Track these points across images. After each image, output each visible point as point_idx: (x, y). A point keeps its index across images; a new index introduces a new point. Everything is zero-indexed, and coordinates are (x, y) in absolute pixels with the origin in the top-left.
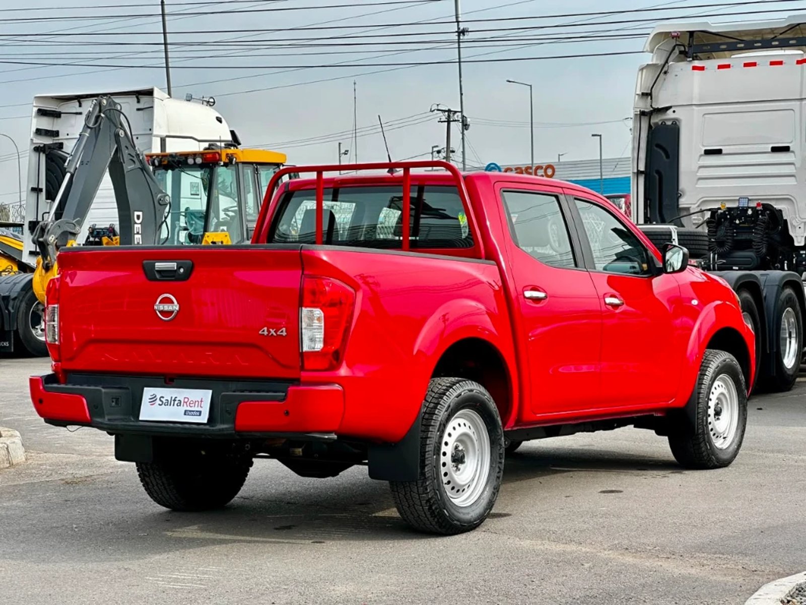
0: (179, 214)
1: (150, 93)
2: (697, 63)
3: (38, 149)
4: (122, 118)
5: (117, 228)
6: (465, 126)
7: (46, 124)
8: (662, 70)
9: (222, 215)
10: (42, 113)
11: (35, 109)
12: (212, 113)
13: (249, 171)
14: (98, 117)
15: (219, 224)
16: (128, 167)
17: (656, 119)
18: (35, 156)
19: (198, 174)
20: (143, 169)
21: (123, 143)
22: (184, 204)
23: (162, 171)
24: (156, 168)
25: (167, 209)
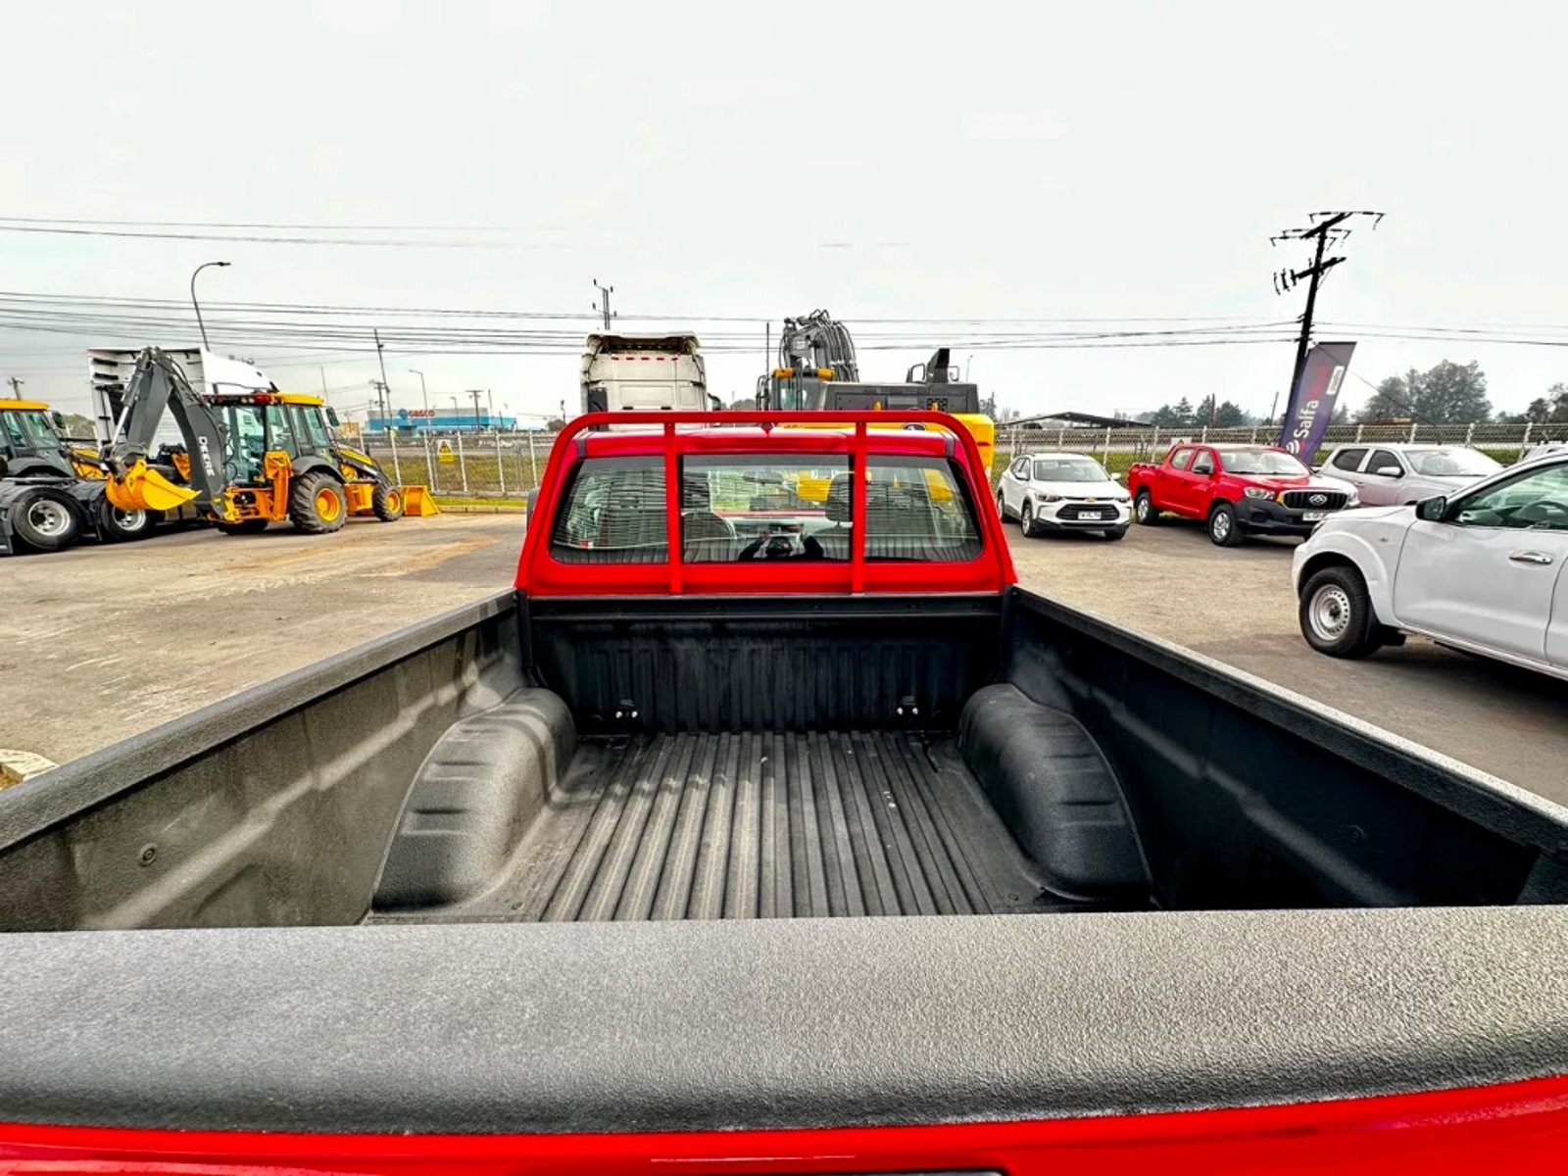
0: (239, 438)
1: (197, 352)
2: (614, 355)
3: (99, 388)
4: (174, 365)
5: (184, 445)
6: (388, 391)
7: (103, 370)
8: (594, 358)
9: (276, 439)
10: (97, 361)
11: (91, 359)
12: (253, 369)
13: (294, 411)
14: (149, 364)
15: (275, 445)
16: (186, 403)
17: (593, 387)
18: (97, 393)
19: (251, 410)
20: (202, 405)
21: (179, 385)
22: (242, 430)
23: (218, 407)
24: (213, 405)
25: (229, 435)
